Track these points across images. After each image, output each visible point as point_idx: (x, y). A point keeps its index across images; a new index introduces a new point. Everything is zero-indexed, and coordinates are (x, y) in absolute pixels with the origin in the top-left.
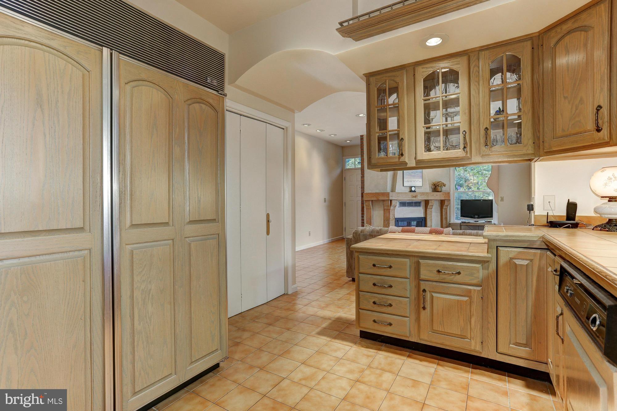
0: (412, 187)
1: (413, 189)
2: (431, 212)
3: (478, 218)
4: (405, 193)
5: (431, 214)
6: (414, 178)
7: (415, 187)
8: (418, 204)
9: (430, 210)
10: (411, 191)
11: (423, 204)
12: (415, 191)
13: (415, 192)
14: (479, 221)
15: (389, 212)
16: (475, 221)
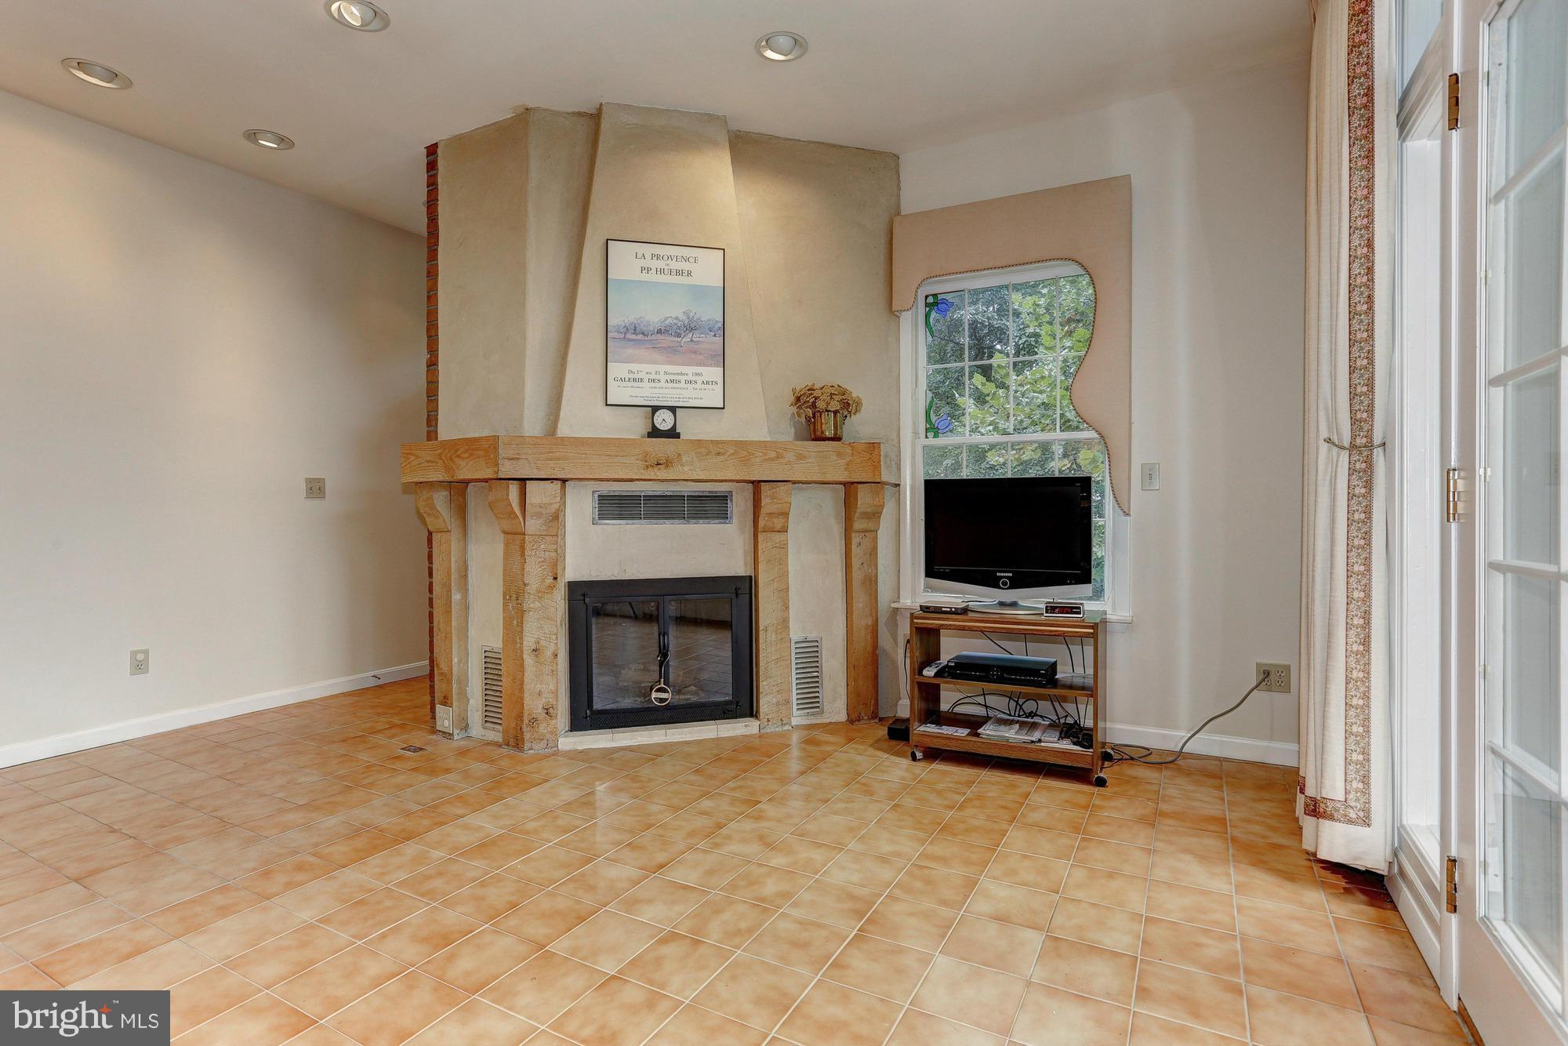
0: (655, 409)
1: (664, 421)
2: (784, 547)
3: (1016, 584)
4: (620, 444)
5: (783, 562)
6: (671, 363)
7: (673, 409)
8: (712, 506)
9: (777, 537)
10: (655, 433)
11: (740, 505)
12: (673, 434)
13: (678, 436)
14: (1023, 598)
15: (522, 548)
16: (1002, 604)
